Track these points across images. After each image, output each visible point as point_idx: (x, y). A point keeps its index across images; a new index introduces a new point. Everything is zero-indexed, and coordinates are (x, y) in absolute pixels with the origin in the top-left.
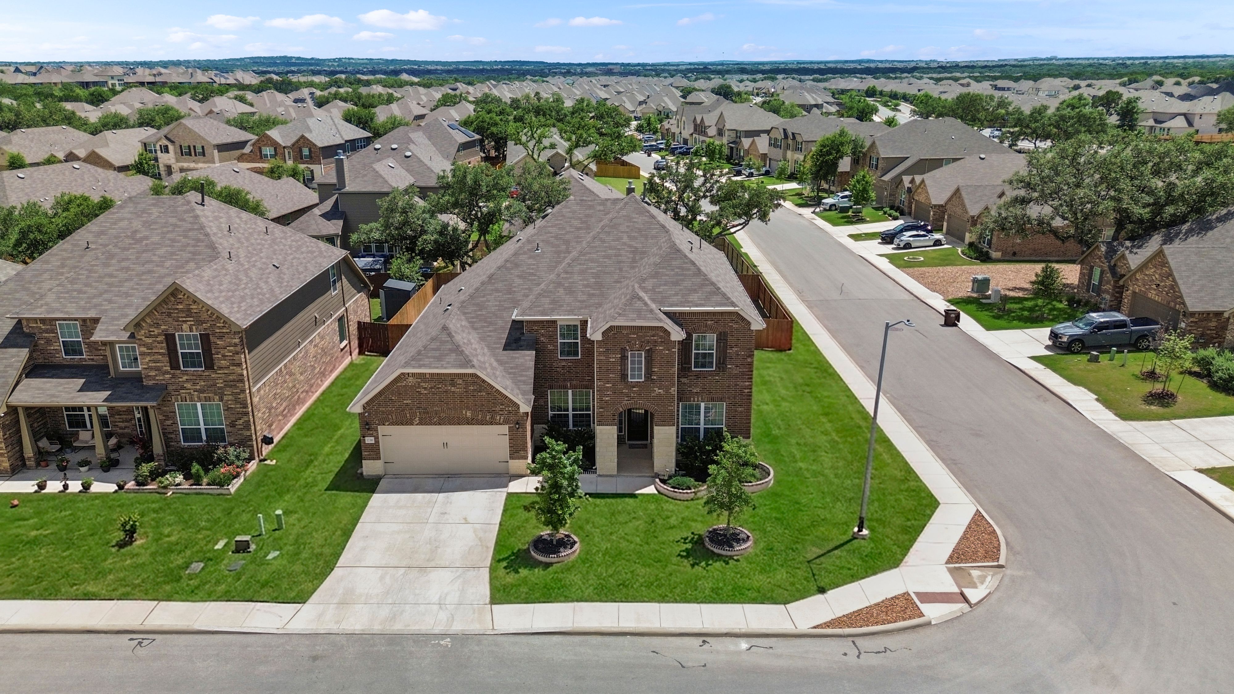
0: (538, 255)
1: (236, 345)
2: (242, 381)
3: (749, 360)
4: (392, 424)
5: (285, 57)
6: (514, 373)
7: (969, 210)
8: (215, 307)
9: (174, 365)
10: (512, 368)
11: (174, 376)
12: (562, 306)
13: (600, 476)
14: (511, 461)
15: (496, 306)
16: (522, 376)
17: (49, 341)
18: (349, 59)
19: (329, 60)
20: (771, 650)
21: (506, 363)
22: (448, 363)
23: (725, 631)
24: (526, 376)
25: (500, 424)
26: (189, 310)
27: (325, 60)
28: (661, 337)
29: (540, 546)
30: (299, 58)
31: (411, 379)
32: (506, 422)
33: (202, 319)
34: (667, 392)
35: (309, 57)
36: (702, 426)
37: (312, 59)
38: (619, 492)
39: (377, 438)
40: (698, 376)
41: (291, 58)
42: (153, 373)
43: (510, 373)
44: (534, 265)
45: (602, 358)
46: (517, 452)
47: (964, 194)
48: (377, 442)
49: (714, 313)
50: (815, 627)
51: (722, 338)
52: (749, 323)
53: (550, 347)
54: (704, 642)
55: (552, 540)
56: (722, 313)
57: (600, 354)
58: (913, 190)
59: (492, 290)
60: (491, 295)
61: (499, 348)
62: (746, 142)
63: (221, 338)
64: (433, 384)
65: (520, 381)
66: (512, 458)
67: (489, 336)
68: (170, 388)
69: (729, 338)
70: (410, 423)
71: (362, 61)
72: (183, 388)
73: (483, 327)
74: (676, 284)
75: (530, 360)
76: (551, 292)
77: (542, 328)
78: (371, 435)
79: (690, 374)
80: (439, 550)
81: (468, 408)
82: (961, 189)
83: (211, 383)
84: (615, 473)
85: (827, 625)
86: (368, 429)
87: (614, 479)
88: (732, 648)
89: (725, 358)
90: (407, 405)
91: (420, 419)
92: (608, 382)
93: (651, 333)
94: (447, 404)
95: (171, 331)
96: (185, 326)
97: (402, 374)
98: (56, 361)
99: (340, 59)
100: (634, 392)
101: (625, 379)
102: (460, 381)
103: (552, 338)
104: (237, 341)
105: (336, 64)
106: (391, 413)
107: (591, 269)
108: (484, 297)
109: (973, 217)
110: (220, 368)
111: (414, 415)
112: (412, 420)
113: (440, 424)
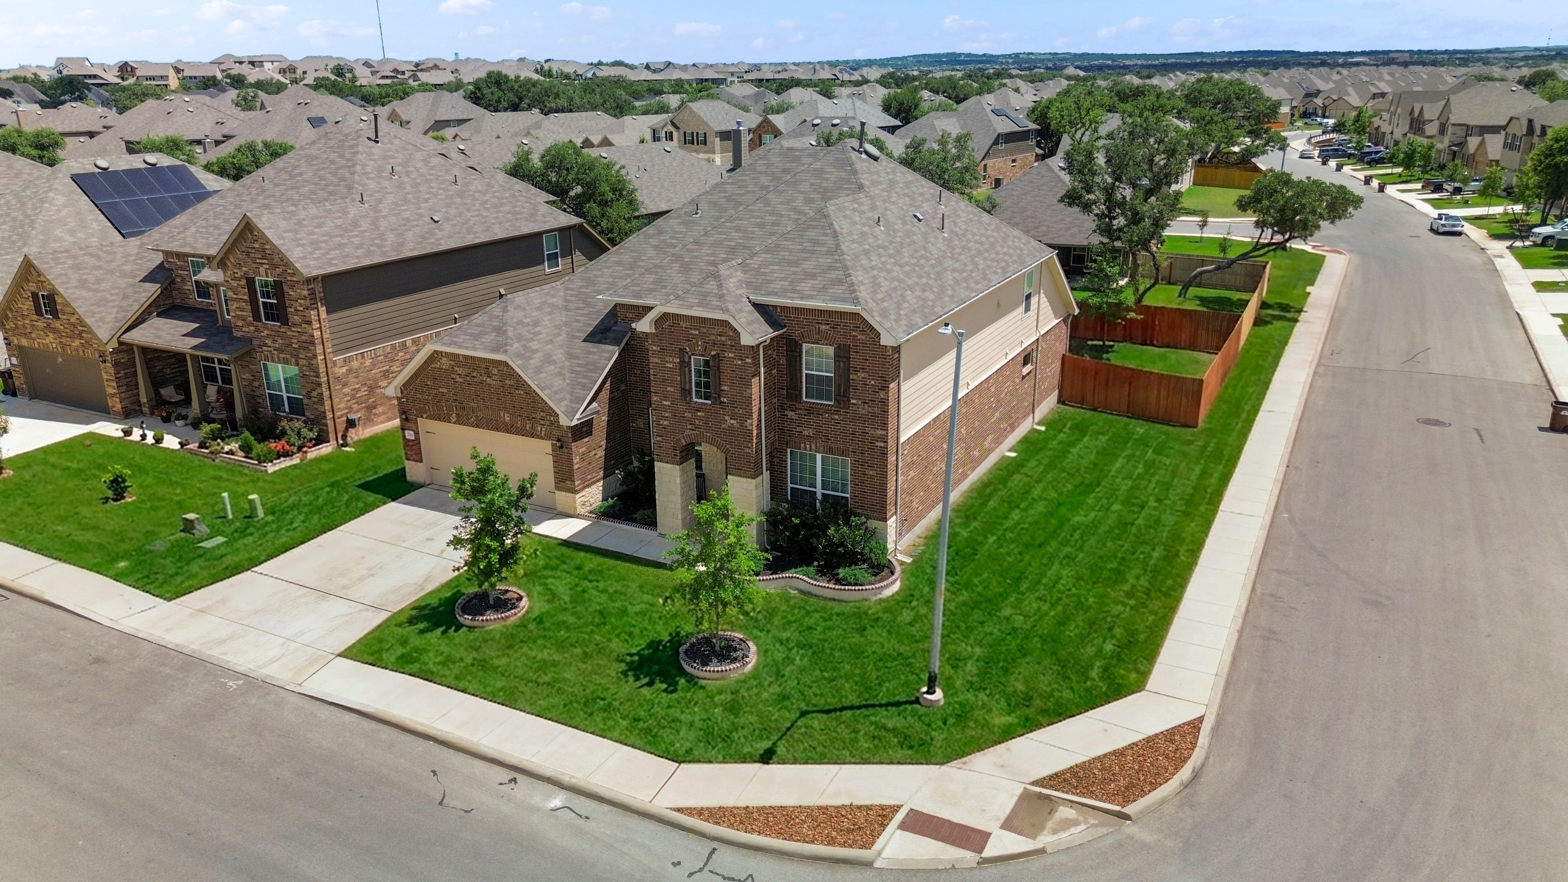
1: (305, 298)
2: (313, 343)
3: (882, 395)
4: (431, 417)
5: (953, 54)
6: (578, 373)
8: (283, 249)
9: (257, 317)
10: (579, 365)
11: (257, 330)
12: (665, 287)
13: (662, 535)
14: (557, 493)
15: (607, 283)
16: (585, 377)
17: (183, 280)
18: (1029, 54)
19: (1004, 56)
20: (581, 822)
21: (576, 358)
22: (484, 344)
23: (548, 773)
24: (590, 378)
25: (541, 438)
26: (264, 250)
27: (999, 56)
28: (731, 339)
30: (969, 55)
31: (443, 359)
33: (274, 262)
34: (742, 424)
35: (981, 53)
36: (819, 491)
37: (984, 55)
39: (417, 433)
40: (810, 410)
41: (960, 54)
42: (240, 324)
43: (573, 372)
44: (681, 233)
46: (563, 480)
48: (417, 439)
49: (830, 313)
50: (678, 810)
51: (843, 355)
52: (878, 335)
54: (514, 780)
56: (841, 314)
61: (578, 338)
62: (1473, 142)
63: (292, 287)
64: (467, 371)
65: (579, 383)
66: (558, 488)
67: (577, 321)
68: (255, 343)
69: (853, 355)
70: (446, 419)
71: (1043, 57)
72: (265, 345)
73: (577, 308)
74: (794, 263)
75: (609, 359)
76: (662, 267)
77: (637, 317)
78: (411, 429)
79: (798, 405)
81: (506, 410)
83: (287, 342)
85: (699, 813)
86: (406, 420)
88: (537, 800)
89: (847, 386)
90: (443, 394)
91: (459, 416)
92: (665, 398)
93: (716, 330)
94: (484, 400)
95: (251, 275)
96: (262, 270)
97: (436, 352)
98: (191, 302)
99: (1017, 55)
100: (700, 418)
101: (688, 397)
102: (495, 371)
104: (306, 293)
105: (1010, 61)
106: (428, 402)
107: (731, 240)
110: (295, 325)
111: (450, 408)
112: (449, 416)
113: (478, 427)
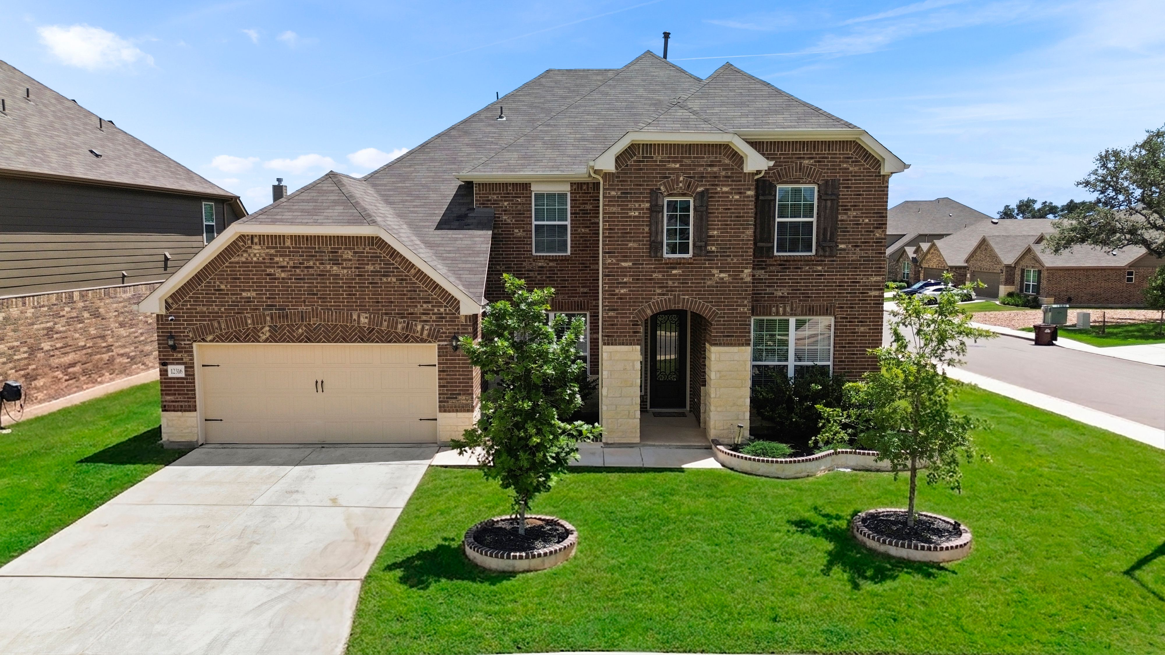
0: (502, 123)
4: (220, 338)
6: (454, 259)
7: (1002, 259)
10: (449, 252)
12: (539, 161)
13: (607, 445)
14: (441, 416)
15: (428, 177)
16: (466, 262)
21: (438, 245)
22: (327, 218)
24: (475, 262)
25: (423, 341)
28: (726, 168)
29: (488, 539)
31: (256, 249)
32: (433, 337)
34: (736, 277)
36: (791, 363)
38: (646, 465)
39: (190, 367)
40: (784, 264)
43: (445, 259)
44: (494, 133)
45: (614, 209)
46: (454, 396)
47: (992, 243)
48: (190, 375)
49: (815, 145)
51: (829, 193)
52: (879, 163)
53: (518, 233)
55: (516, 530)
56: (830, 144)
57: (610, 201)
58: (919, 260)
59: (424, 160)
60: (421, 164)
61: (428, 227)
64: (298, 259)
65: (463, 269)
66: (443, 409)
67: (412, 212)
69: (843, 192)
70: (252, 336)
73: (403, 201)
74: (742, 104)
75: (482, 243)
77: (506, 198)
78: (179, 362)
79: (769, 261)
80: (255, 548)
81: (363, 308)
82: (988, 239)
84: (637, 440)
86: (174, 348)
87: (636, 450)
89: (834, 229)
90: (248, 300)
91: (273, 329)
92: (625, 258)
93: (707, 158)
94: (323, 299)
97: (242, 237)
100: (674, 278)
101: (656, 252)
102: (348, 254)
103: (522, 217)
106: (217, 316)
108: (410, 166)
109: (1008, 267)
111: (260, 320)
112: (256, 331)
113: (309, 340)
